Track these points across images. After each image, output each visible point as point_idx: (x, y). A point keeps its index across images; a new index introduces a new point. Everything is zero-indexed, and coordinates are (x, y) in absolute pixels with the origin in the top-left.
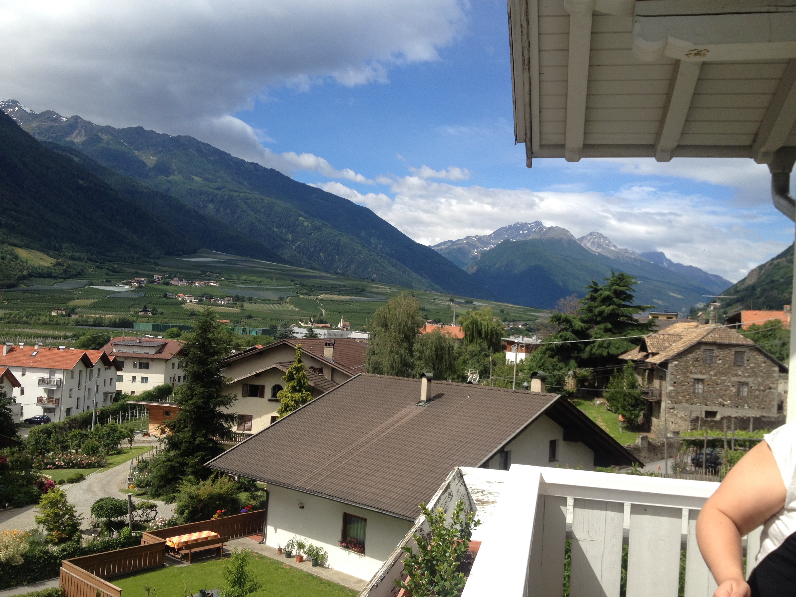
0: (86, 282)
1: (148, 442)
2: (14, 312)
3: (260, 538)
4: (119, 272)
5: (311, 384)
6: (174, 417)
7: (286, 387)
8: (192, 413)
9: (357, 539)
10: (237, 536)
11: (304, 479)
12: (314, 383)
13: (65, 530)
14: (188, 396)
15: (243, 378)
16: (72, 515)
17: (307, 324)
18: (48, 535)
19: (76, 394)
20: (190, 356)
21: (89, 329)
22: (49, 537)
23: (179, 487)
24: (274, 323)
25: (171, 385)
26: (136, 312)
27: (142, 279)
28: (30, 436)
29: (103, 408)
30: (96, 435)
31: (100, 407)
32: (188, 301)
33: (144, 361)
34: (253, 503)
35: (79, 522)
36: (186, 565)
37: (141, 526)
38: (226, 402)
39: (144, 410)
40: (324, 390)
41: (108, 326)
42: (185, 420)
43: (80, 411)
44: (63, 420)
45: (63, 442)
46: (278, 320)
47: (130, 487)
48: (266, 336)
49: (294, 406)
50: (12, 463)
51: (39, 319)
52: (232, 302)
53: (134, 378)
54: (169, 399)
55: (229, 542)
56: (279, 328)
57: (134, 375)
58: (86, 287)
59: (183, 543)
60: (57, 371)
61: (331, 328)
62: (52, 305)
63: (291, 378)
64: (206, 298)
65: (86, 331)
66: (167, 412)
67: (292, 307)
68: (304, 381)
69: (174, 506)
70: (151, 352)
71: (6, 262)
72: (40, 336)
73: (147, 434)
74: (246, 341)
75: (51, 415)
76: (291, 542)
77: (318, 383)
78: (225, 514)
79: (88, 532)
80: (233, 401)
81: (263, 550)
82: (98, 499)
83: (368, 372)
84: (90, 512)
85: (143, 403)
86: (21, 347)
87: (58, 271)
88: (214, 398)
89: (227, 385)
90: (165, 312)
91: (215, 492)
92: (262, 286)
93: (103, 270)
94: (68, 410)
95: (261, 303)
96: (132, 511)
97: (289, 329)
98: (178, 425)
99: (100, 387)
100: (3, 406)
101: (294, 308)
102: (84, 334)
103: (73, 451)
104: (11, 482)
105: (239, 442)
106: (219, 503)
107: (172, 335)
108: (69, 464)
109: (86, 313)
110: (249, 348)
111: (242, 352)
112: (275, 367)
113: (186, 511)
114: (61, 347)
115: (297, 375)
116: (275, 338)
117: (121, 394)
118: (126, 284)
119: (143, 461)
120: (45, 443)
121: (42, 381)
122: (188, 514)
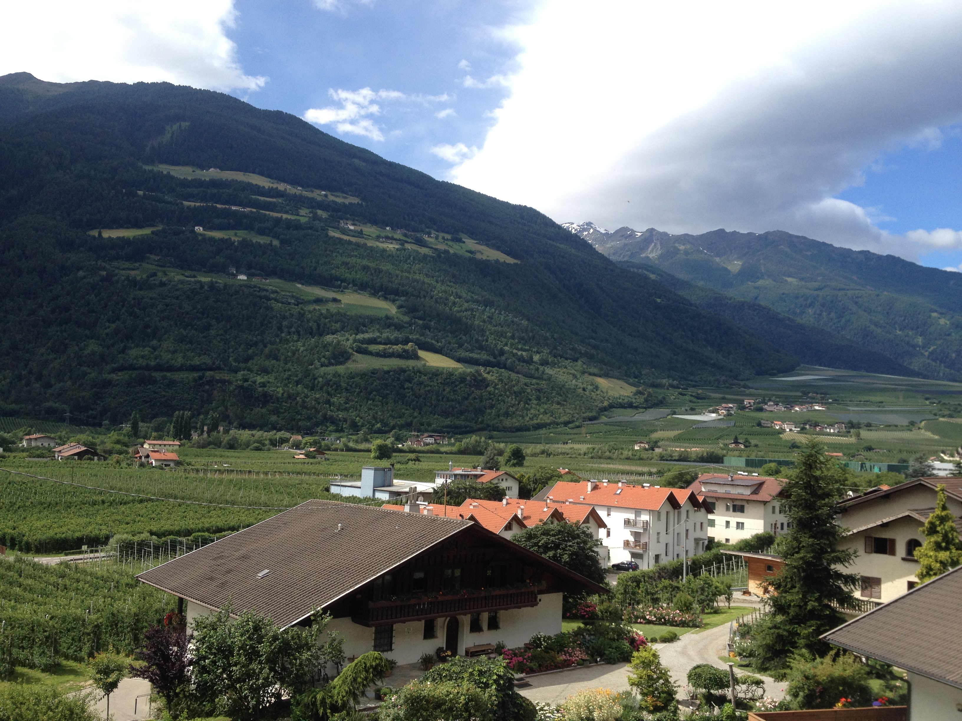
0: (668, 411)
1: (749, 603)
2: (597, 447)
4: (705, 399)
6: (780, 574)
7: (927, 543)
8: (801, 570)
13: (659, 697)
14: (794, 549)
15: (864, 528)
16: (667, 681)
17: (953, 457)
18: (642, 700)
19: (664, 538)
20: (793, 498)
21: (675, 465)
22: (643, 703)
23: (790, 662)
24: (904, 455)
25: (772, 533)
26: (726, 445)
27: (731, 405)
28: (619, 583)
29: (695, 558)
30: (689, 588)
31: (691, 555)
32: (788, 430)
33: (738, 503)
34: (890, 695)
35: (675, 689)
37: (746, 704)
38: (843, 559)
39: (742, 562)
41: (694, 461)
42: (792, 578)
43: (670, 558)
44: (652, 568)
45: (653, 594)
46: (909, 452)
47: (731, 654)
48: (893, 473)
49: (940, 570)
50: (602, 612)
51: (622, 454)
52: (844, 430)
53: (728, 523)
54: (772, 550)
56: (911, 463)
57: (728, 519)
58: (669, 417)
60: (642, 512)
62: (635, 438)
63: (932, 531)
64: (810, 425)
65: (671, 467)
66: (770, 567)
67: (929, 434)
68: (952, 535)
69: (785, 685)
70: (746, 492)
71: (587, 393)
72: (623, 473)
73: (746, 592)
74: (867, 480)
75: (638, 562)
78: (852, 704)
79: (685, 703)
80: (852, 557)
82: (695, 665)
84: (686, 680)
85: (740, 554)
86: (605, 484)
87: (638, 401)
88: (827, 552)
89: (843, 536)
90: (760, 444)
91: (837, 675)
92: (884, 407)
93: (687, 397)
94: (657, 557)
95: (882, 429)
96: (734, 685)
97: (926, 463)
98: (783, 584)
99: (690, 532)
100: (590, 549)
101: (932, 436)
102: (669, 470)
103: (665, 605)
104: (602, 634)
105: (864, 612)
106: (843, 689)
107: (770, 472)
108: (660, 620)
109: (670, 446)
110: (871, 489)
111: (862, 494)
112: (908, 516)
113: (801, 694)
114: (645, 485)
115: (942, 526)
116: (907, 476)
117: (714, 542)
118: (713, 413)
119: (745, 625)
120: (634, 593)
121: (627, 522)
122: (804, 698)
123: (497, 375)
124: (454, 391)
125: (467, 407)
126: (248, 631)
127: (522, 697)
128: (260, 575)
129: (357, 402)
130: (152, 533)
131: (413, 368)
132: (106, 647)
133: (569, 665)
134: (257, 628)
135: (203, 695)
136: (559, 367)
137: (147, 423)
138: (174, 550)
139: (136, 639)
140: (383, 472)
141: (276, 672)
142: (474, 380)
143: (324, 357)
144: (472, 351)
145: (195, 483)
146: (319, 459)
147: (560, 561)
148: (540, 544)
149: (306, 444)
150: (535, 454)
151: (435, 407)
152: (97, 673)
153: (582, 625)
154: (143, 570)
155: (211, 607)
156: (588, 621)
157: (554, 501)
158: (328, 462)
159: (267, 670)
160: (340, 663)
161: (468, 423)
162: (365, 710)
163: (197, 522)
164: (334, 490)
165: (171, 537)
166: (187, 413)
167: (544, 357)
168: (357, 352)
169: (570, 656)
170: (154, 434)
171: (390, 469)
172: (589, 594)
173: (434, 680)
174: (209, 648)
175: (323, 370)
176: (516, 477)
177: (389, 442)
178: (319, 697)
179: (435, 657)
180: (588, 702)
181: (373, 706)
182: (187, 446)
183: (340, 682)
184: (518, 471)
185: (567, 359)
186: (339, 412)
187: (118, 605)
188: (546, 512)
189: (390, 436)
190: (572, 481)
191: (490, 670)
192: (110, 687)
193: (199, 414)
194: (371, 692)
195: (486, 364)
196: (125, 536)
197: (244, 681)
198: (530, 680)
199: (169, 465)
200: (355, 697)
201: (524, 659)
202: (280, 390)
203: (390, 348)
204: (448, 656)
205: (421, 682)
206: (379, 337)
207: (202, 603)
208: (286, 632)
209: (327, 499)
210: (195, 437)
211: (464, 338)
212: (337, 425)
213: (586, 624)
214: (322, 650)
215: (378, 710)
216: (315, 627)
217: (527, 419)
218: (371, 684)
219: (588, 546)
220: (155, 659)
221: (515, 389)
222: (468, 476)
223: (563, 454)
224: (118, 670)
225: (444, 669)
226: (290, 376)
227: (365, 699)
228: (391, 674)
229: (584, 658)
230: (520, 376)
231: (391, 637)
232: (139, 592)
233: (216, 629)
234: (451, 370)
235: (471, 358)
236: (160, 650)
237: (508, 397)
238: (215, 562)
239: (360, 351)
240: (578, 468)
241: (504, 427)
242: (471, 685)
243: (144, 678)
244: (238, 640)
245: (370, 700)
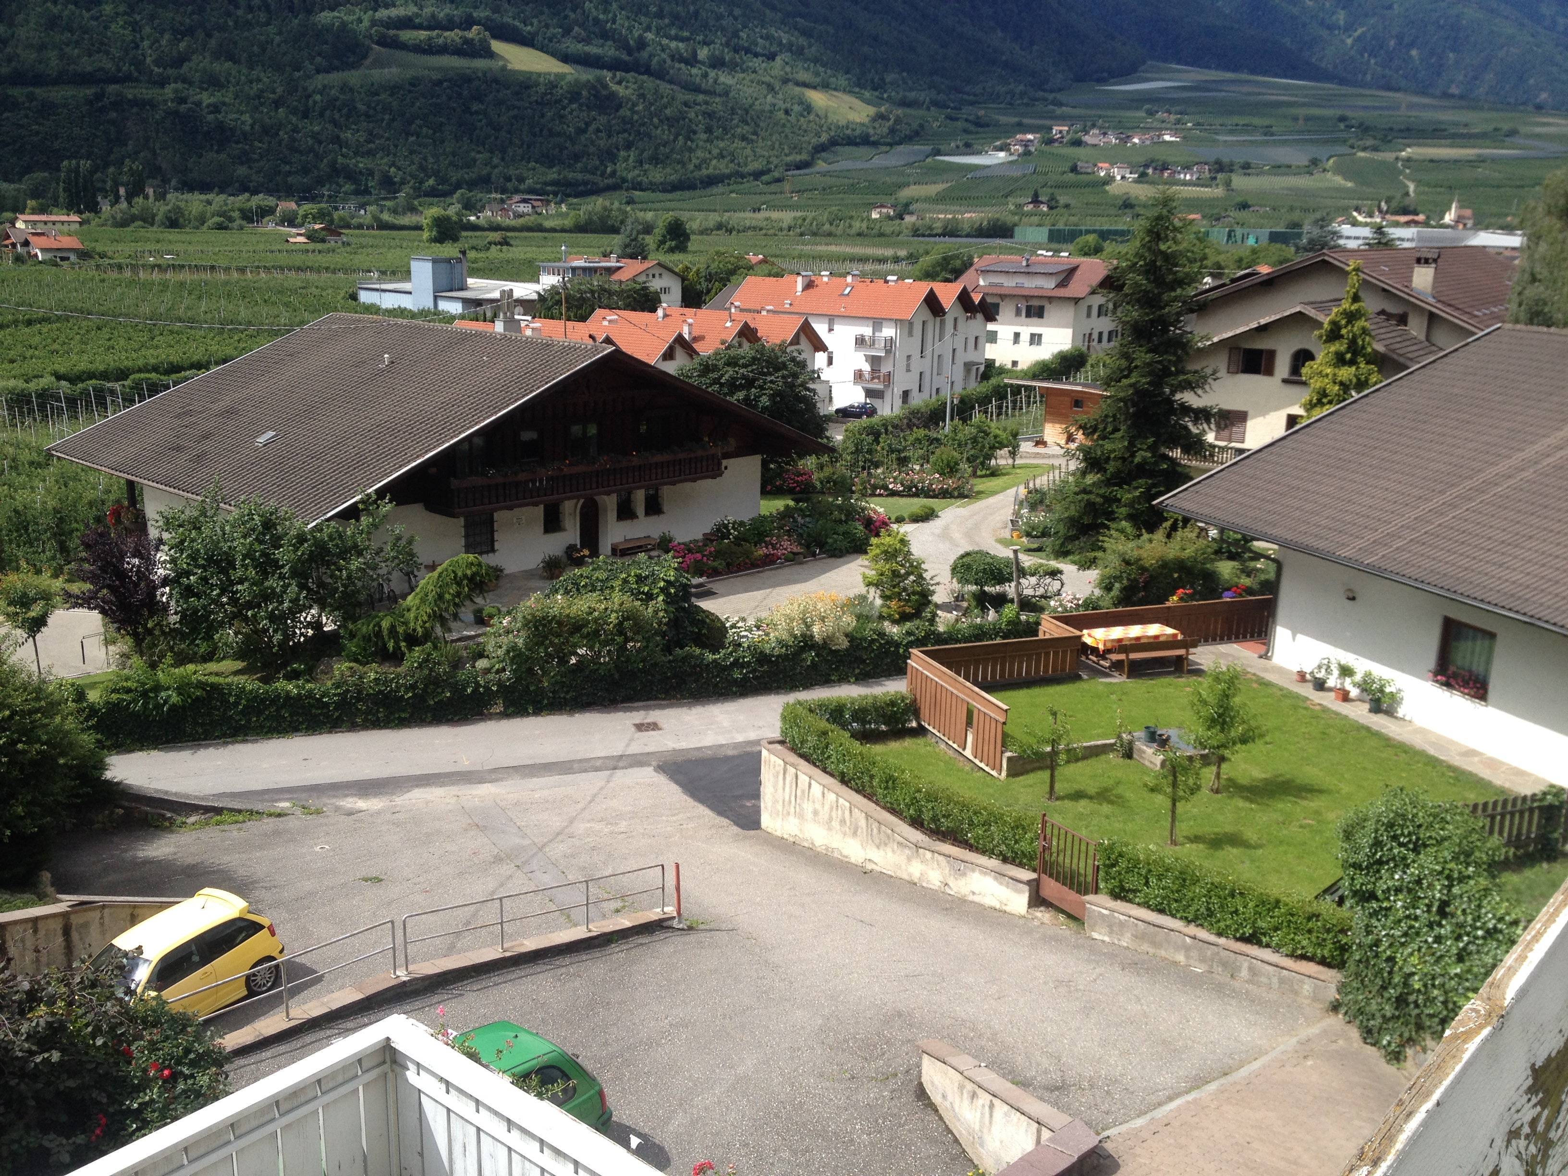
0: (928, 148)
1: (1044, 457)
2: (810, 215)
3: (1262, 649)
4: (988, 126)
5: (1380, 347)
6: (1091, 413)
7: (1323, 354)
8: (1129, 404)
9: (1470, 672)
10: (1214, 640)
11: (1360, 543)
12: (1386, 346)
13: (908, 601)
14: (1122, 371)
15: (1230, 334)
16: (920, 577)
17: (1371, 216)
18: (882, 606)
19: (917, 365)
20: (1126, 290)
21: (935, 243)
22: (885, 610)
23: (1103, 541)
24: (1296, 216)
25: (1084, 349)
26: (1019, 206)
27: (1030, 137)
28: (847, 438)
29: (964, 393)
30: (954, 440)
31: (958, 389)
32: (1118, 178)
33: (1035, 303)
34: (1245, 581)
35: (931, 588)
36: (1118, 680)
37: (1035, 604)
38: (1196, 384)
39: (1035, 397)
40: (1408, 363)
41: (968, 236)
42: (1114, 416)
43: (925, 395)
44: (897, 411)
45: (899, 451)
46: (1306, 210)
47: (1015, 534)
48: (1278, 246)
49: (1338, 395)
50: (821, 483)
51: (850, 226)
52: (1207, 175)
53: (1017, 336)
54: (1081, 377)
55: (1200, 649)
56: (1306, 228)
57: (1017, 329)
58: (929, 160)
59: (1113, 641)
60: (884, 323)
61: (1426, 224)
62: (872, 199)
63: (1334, 335)
64: (1155, 169)
65: (929, 247)
66: (1078, 401)
67: (1339, 180)
68: (1363, 340)
69: (1093, 574)
70: (1049, 284)
71: (793, 119)
72: (853, 259)
73: (1041, 443)
74: (1236, 257)
75: (877, 403)
76: (1326, 662)
77: (1393, 347)
78: (1192, 597)
79: (947, 607)
80: (1210, 380)
81: (1266, 670)
82: (961, 552)
83: (1517, 321)
84: (948, 573)
85: (1034, 384)
86: (825, 279)
87: (879, 132)
88: (1171, 374)
89: (1198, 348)
90: (1073, 202)
91: (1171, 556)
92: (1272, 134)
93: (959, 124)
94: (906, 394)
95: (1269, 173)
96: (1019, 577)
97: (1330, 228)
98: (1101, 426)
99: (957, 353)
100: (803, 385)
101: (1343, 182)
102: (927, 253)
103: (917, 467)
104: (821, 514)
105: (1222, 463)
106: (1179, 577)
107: (1086, 249)
108: (910, 489)
109: (929, 211)
110: (1243, 273)
111: (1227, 281)
112: (1300, 312)
113: (1117, 585)
114: (889, 278)
115: (1349, 328)
116: (1298, 249)
117: (994, 367)
118: (1001, 150)
119: (1036, 490)
120: (870, 452)
121: (860, 342)
122: (1121, 592)
123: (635, 86)
124: (562, 117)
125: (585, 146)
126: (254, 530)
127: (704, 611)
128: (262, 439)
129: (388, 139)
130: (59, 377)
131: (485, 73)
132: (14, 564)
133: (773, 562)
134: (268, 525)
135: (194, 630)
136: (743, 71)
137: (14, 182)
138: (102, 404)
139: (63, 549)
140: (448, 266)
141: (309, 590)
142: (594, 96)
143: (319, 54)
144: (587, 41)
145: (118, 289)
146: (332, 243)
147: (755, 407)
148: (723, 381)
149: (305, 216)
150: (707, 229)
151: (529, 147)
152: (9, 605)
153: (791, 503)
154: (54, 440)
155: (185, 494)
156: (800, 496)
157: (742, 310)
158: (348, 249)
159: (294, 588)
160: (412, 573)
161: (588, 177)
162: (459, 640)
163: (134, 355)
164: (365, 297)
165: (94, 382)
166: (85, 165)
167: (717, 52)
168: (378, 43)
169: (774, 548)
170: (31, 203)
171: (459, 260)
172: (801, 456)
173: (567, 592)
174: (194, 557)
175: (320, 80)
176: (677, 270)
177: (453, 211)
178: (385, 624)
179: (564, 559)
180: (804, 612)
181: (473, 633)
182: (93, 223)
183: (417, 601)
184: (679, 260)
185: (756, 55)
186: (359, 159)
187: (22, 497)
188: (730, 328)
189: (454, 201)
190: (769, 275)
191: (653, 574)
192: (36, 625)
193: (106, 165)
194: (467, 614)
195: (615, 66)
196: (12, 383)
197: (259, 606)
198: (714, 587)
199: (68, 259)
200: (443, 621)
201: (704, 556)
202: (246, 117)
203: (439, 36)
204: (584, 556)
205: (547, 596)
206: (417, 15)
207: (167, 488)
208: (318, 528)
209: (356, 312)
210: (106, 208)
211: (572, 16)
212: (356, 182)
213: (797, 501)
214: (382, 554)
215: (481, 640)
216: (365, 520)
217: (691, 167)
218: (467, 603)
219: (799, 381)
220: (104, 579)
221: (668, 112)
222: (595, 270)
223: (754, 228)
224: (43, 598)
225: (581, 575)
226: (262, 91)
227: (459, 624)
228: (497, 587)
229: (795, 550)
230: (675, 87)
231: (492, 532)
232: (54, 475)
233: (200, 528)
234: (552, 78)
235: (587, 54)
236: (109, 563)
237: (656, 128)
238: (179, 422)
239: (383, 42)
240: (778, 252)
241: (651, 183)
242: (625, 598)
243: (89, 608)
244: (240, 545)
245: (467, 626)
